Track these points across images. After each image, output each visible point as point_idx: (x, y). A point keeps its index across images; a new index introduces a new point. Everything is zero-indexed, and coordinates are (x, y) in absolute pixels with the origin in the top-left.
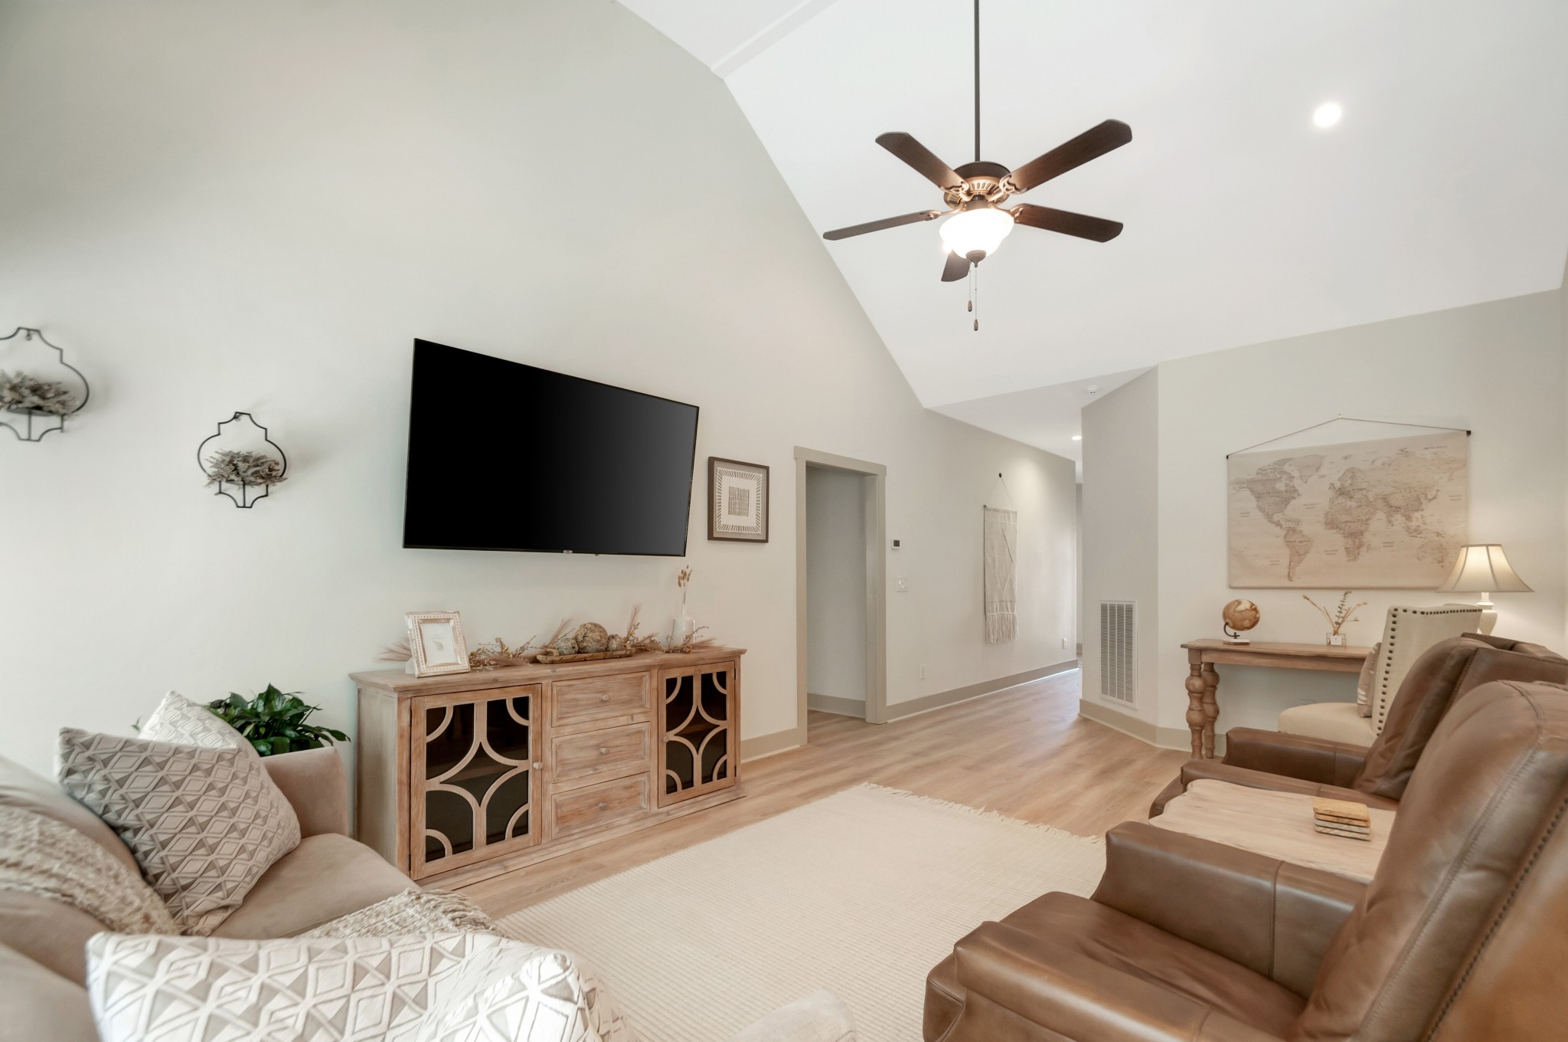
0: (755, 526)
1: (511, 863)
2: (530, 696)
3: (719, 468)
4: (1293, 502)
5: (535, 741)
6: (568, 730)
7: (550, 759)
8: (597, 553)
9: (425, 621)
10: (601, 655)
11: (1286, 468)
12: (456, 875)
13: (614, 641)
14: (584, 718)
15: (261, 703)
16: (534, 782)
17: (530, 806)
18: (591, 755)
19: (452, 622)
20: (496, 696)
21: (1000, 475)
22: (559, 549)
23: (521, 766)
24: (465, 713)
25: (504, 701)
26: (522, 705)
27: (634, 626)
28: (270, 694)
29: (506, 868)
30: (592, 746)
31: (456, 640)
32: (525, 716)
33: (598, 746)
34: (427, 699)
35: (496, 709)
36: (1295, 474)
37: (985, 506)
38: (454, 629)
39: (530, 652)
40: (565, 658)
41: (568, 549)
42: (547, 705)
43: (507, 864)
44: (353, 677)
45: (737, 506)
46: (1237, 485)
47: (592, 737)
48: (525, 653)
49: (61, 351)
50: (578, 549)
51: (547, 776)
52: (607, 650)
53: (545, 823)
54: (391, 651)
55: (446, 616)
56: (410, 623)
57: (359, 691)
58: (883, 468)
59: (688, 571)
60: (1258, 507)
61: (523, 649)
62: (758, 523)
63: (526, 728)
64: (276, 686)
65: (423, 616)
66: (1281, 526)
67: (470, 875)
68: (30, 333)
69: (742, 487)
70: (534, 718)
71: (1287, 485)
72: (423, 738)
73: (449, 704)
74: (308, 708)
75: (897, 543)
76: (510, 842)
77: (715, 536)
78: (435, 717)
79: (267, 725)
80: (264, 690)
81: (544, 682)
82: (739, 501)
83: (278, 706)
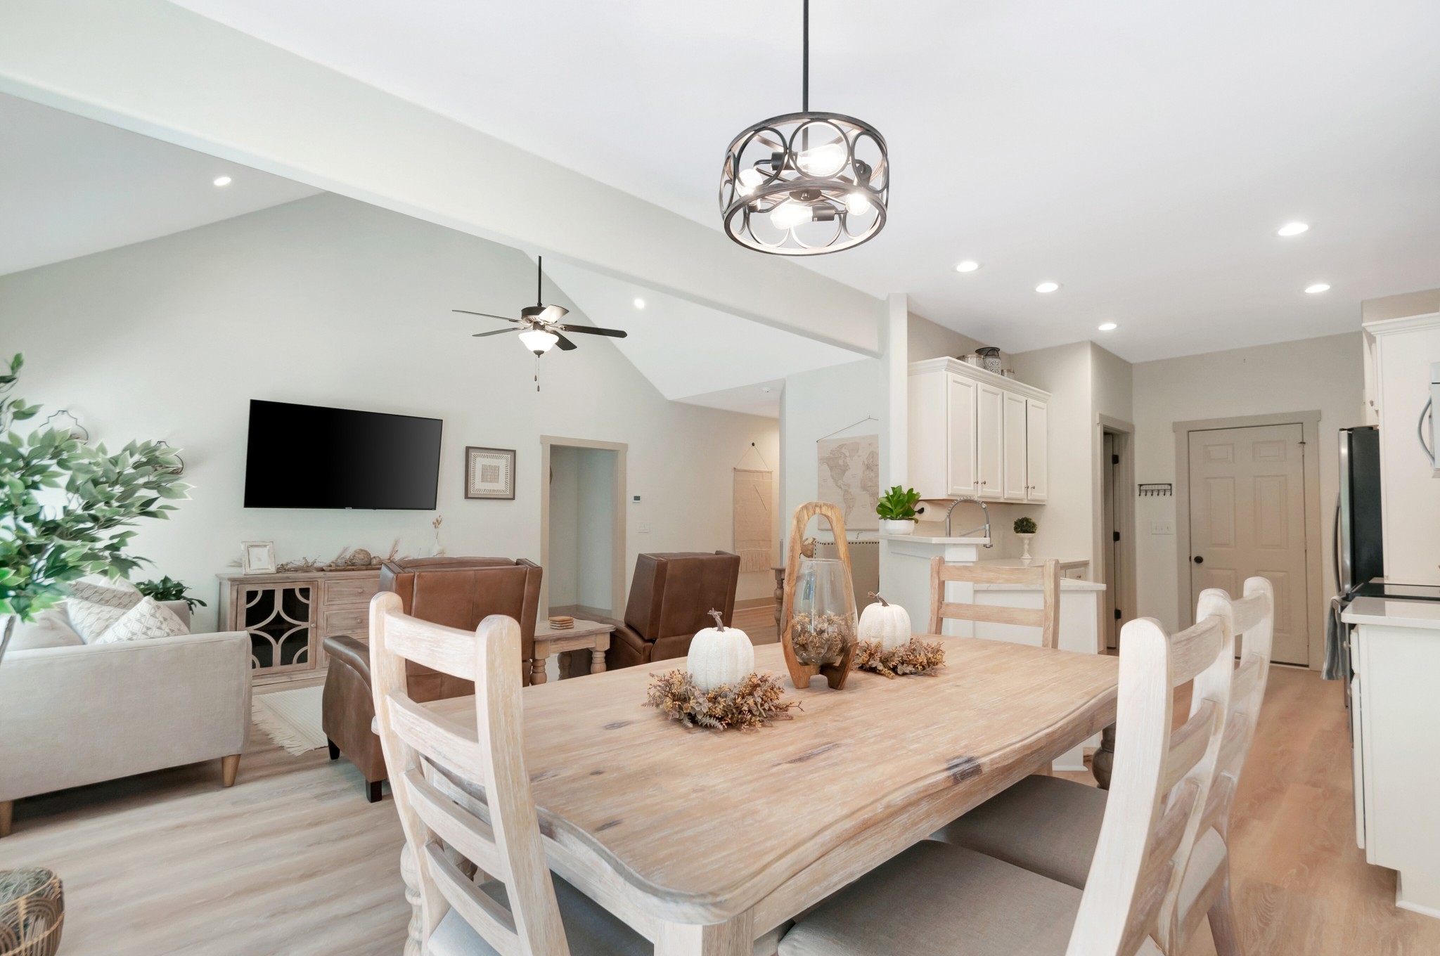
0: (504, 489)
1: (294, 676)
2: (311, 587)
3: (473, 453)
4: (847, 473)
5: (313, 612)
6: (334, 607)
7: (322, 622)
8: (375, 508)
9: (252, 546)
10: (364, 567)
11: (843, 450)
12: (262, 678)
13: (374, 560)
14: (346, 602)
15: (161, 584)
16: (311, 635)
17: (308, 647)
18: (353, 623)
19: (268, 547)
20: (288, 586)
21: (753, 444)
22: (343, 507)
23: (303, 625)
24: (269, 595)
25: (294, 589)
26: (305, 592)
27: (394, 551)
28: (166, 580)
29: (291, 678)
30: (352, 618)
31: (269, 556)
32: (307, 598)
33: (356, 618)
34: (247, 585)
35: (288, 594)
36: (847, 454)
37: (735, 469)
38: (269, 551)
39: (318, 565)
40: (338, 568)
41: (349, 506)
42: (321, 593)
43: (292, 676)
44: (217, 576)
45: (489, 477)
46: (823, 460)
47: (352, 613)
48: (316, 565)
49: (76, 419)
50: (354, 507)
51: (320, 632)
52: (370, 564)
53: (318, 657)
54: (236, 562)
55: (264, 544)
56: (242, 547)
57: (220, 584)
58: (625, 446)
59: (439, 520)
60: (831, 476)
61: (314, 562)
62: (506, 487)
63: (307, 605)
64: (169, 576)
65: (250, 544)
66: (841, 488)
67: (269, 679)
68: (64, 411)
69: (493, 464)
70: (312, 600)
71: (844, 462)
72: (244, 606)
73: (260, 589)
74: (185, 587)
75: (637, 498)
76: (295, 665)
77: (469, 496)
78: (251, 595)
79: (162, 593)
80: (163, 578)
81: (319, 580)
82: (491, 473)
83: (169, 585)
